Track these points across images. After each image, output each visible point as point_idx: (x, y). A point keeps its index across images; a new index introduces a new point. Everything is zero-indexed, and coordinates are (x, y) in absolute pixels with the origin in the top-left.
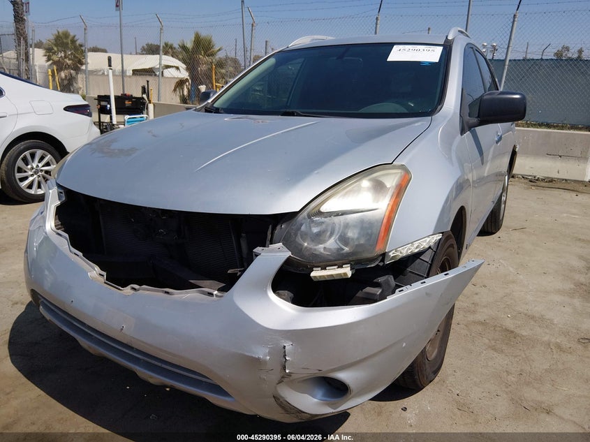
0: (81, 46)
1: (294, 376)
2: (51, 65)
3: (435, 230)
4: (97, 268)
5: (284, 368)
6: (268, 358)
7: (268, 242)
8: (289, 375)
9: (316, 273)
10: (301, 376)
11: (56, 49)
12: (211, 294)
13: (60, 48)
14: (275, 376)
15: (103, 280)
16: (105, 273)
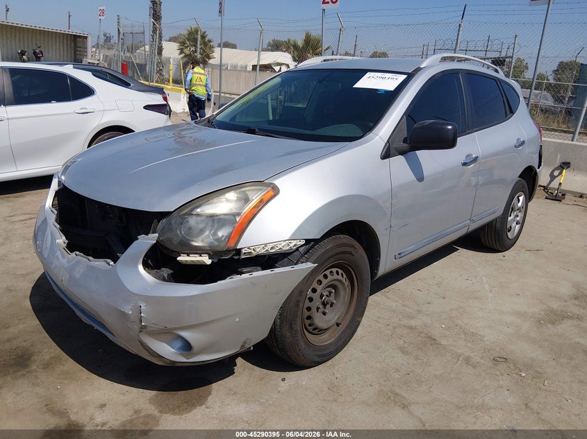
0: (210, 41)
1: (149, 329)
2: (182, 58)
3: (291, 236)
4: (64, 238)
5: (141, 321)
6: (130, 312)
7: (151, 232)
8: (145, 327)
9: (182, 258)
10: (153, 329)
11: (188, 43)
12: (109, 264)
13: (191, 43)
14: (136, 327)
15: (65, 245)
16: (67, 242)
